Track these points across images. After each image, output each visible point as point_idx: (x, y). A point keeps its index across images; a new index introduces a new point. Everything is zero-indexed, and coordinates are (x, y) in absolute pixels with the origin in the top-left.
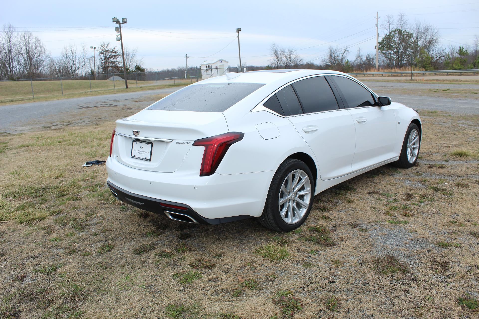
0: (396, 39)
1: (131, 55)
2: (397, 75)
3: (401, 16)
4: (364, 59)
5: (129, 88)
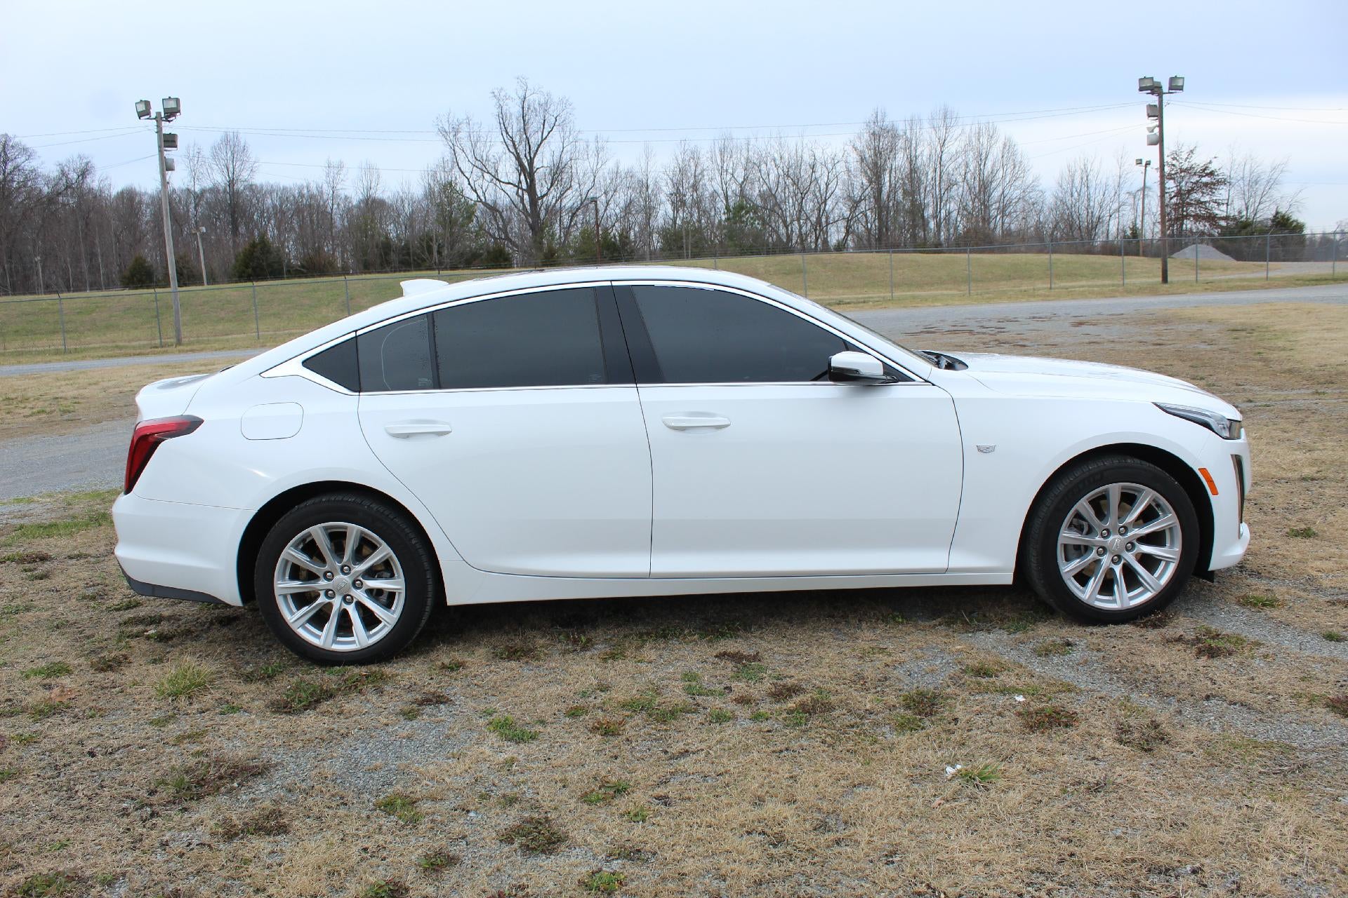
1: (1263, 182)
5: (1172, 282)
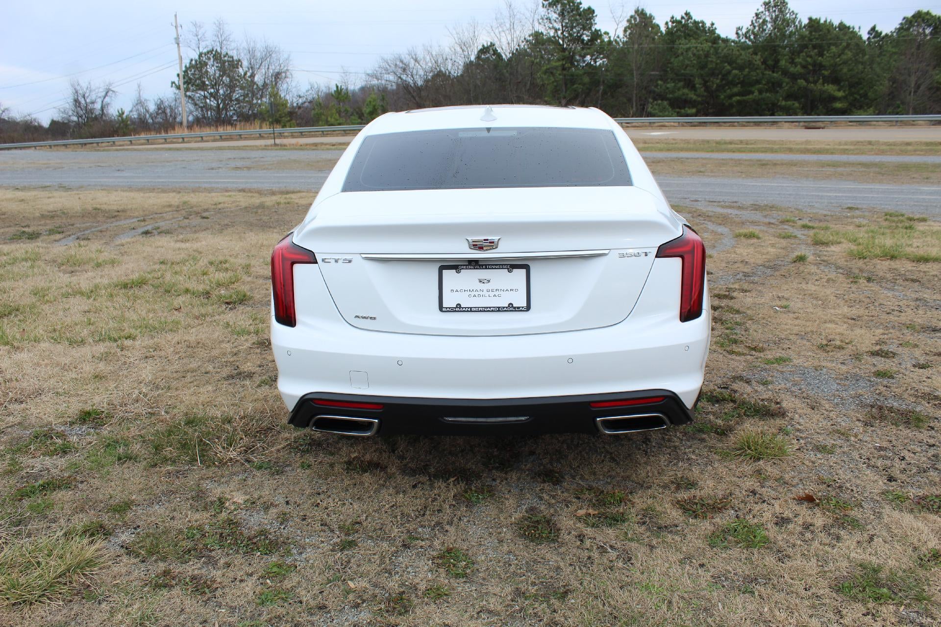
0: (212, 69)
2: (230, 138)
3: (220, 26)
4: (152, 108)
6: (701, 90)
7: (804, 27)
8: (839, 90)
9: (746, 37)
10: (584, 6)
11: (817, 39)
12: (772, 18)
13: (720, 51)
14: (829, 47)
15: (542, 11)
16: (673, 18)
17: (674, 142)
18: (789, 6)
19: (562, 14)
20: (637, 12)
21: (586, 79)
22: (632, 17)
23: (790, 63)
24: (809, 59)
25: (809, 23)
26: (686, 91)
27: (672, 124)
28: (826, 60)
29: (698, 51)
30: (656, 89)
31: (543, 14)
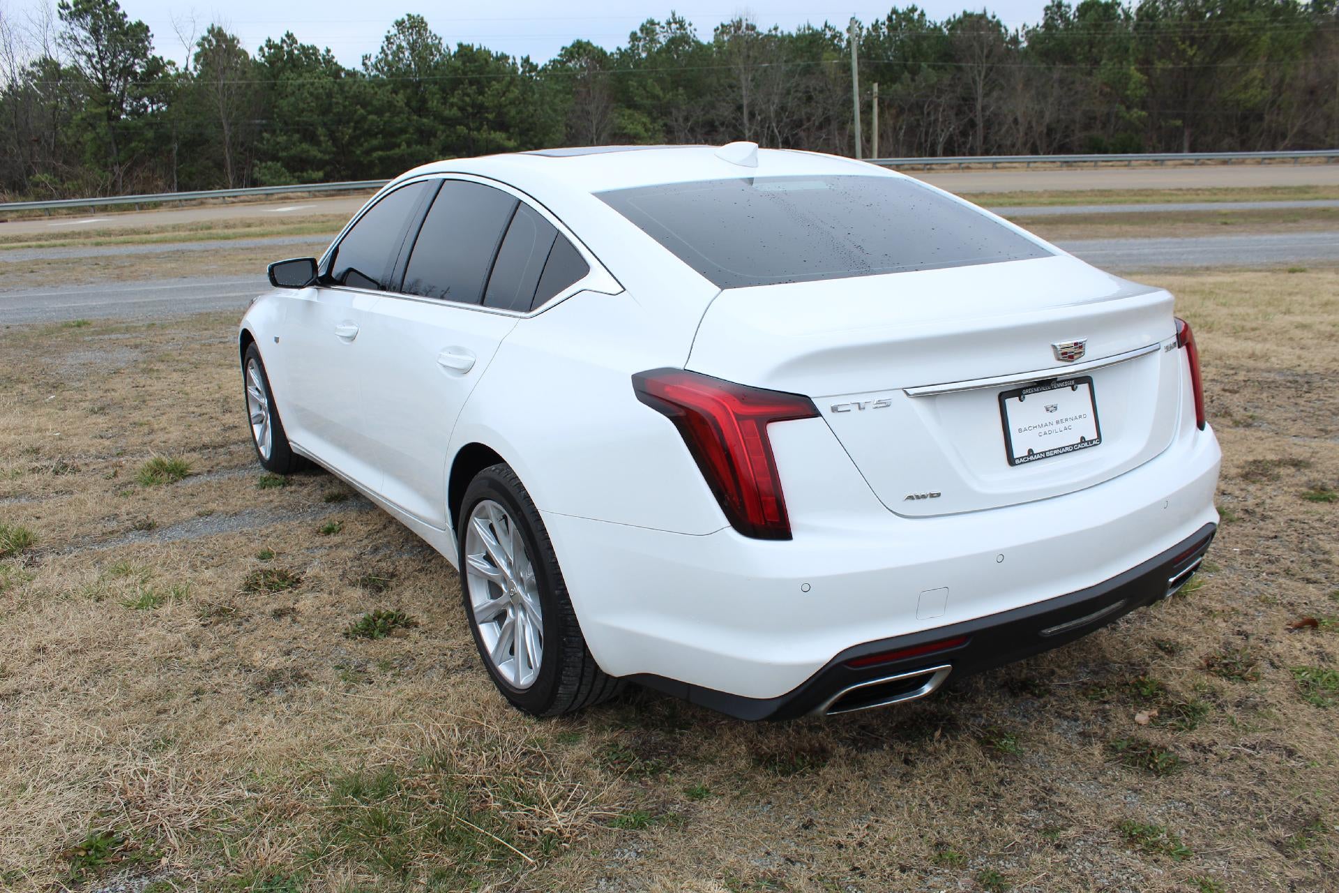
6: (327, 144)
7: (454, 56)
8: (509, 139)
9: (377, 69)
10: (132, 19)
11: (473, 72)
12: (408, 43)
13: (347, 88)
14: (489, 83)
15: (61, 26)
16: (269, 40)
17: (324, 219)
18: (429, 27)
19: (95, 31)
20: (211, 31)
21: (150, 134)
22: (204, 39)
23: (442, 104)
24: (467, 99)
25: (459, 51)
26: (305, 146)
27: (299, 194)
28: (487, 100)
29: (316, 89)
30: (260, 145)
31: (62, 29)
